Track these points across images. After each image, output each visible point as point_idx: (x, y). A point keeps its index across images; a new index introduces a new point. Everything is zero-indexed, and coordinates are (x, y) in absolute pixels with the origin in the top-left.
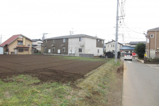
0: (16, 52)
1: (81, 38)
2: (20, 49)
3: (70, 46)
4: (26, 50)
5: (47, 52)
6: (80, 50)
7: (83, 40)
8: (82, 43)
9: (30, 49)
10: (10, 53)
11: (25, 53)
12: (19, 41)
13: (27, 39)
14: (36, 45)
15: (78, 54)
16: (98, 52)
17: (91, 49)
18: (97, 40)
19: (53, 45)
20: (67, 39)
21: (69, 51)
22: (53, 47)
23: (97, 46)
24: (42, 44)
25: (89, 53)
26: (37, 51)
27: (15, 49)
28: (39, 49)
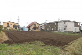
0: (33, 30)
1: (65, 22)
2: (35, 28)
3: (58, 27)
4: (37, 29)
5: (47, 30)
6: (65, 29)
7: (66, 23)
8: (65, 25)
9: (39, 28)
10: (31, 30)
11: (37, 30)
12: (34, 25)
13: (38, 23)
14: (42, 27)
15: (63, 31)
16: (76, 30)
17: (71, 28)
18: (75, 23)
19: (50, 26)
20: (57, 23)
21: (58, 29)
22: (50, 27)
23: (75, 27)
24: (44, 26)
25: (70, 30)
26: (42, 29)
27: (33, 28)
28: (43, 28)
